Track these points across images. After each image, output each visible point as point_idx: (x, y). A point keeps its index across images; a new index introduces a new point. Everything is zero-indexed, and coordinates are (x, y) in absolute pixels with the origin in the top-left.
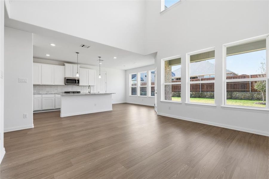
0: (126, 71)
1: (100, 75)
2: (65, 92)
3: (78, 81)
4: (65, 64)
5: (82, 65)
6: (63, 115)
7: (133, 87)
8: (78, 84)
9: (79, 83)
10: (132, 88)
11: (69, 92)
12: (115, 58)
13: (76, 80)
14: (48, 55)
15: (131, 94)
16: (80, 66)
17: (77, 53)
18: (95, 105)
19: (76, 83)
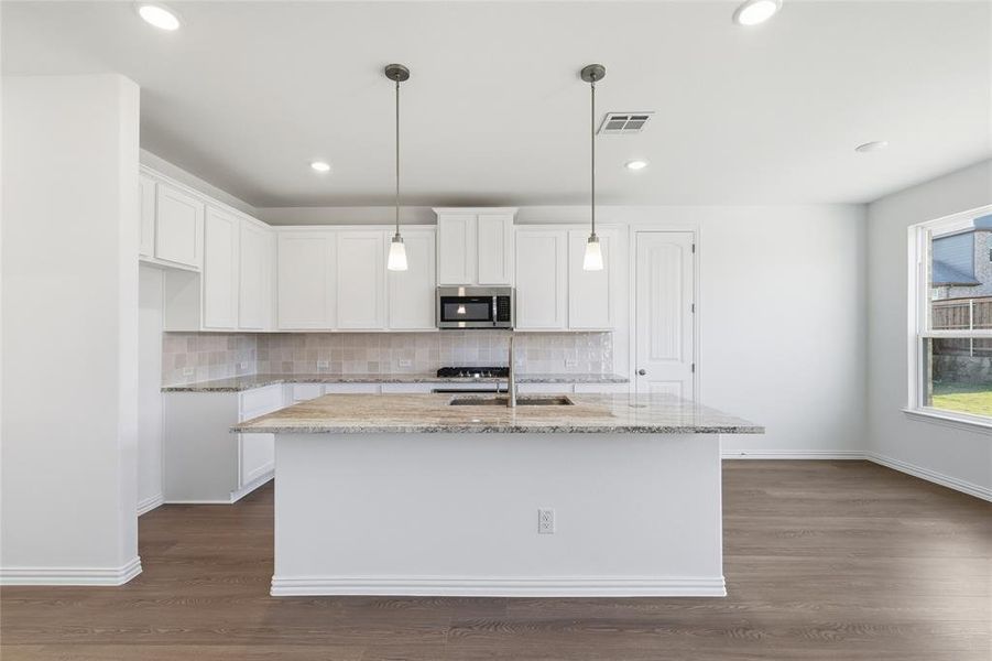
0: (866, 209)
3: (504, 302)
4: (436, 210)
8: (505, 324)
9: (508, 319)
11: (456, 372)
13: (488, 300)
14: (321, 167)
18: (543, 522)
19: (491, 319)
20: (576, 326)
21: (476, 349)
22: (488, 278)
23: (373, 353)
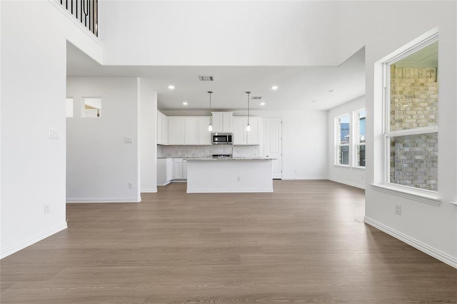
0: (328, 111)
1: (248, 125)
2: (214, 156)
3: (230, 137)
4: (212, 112)
5: (235, 111)
6: (190, 190)
7: (343, 145)
8: (230, 143)
9: (231, 141)
10: (342, 147)
11: (217, 156)
12: (275, 88)
13: (226, 136)
14: (185, 104)
15: (338, 162)
16: (233, 113)
17: (210, 92)
18: (239, 179)
19: (226, 141)
20: (249, 143)
21: (222, 150)
22: (225, 131)
23: (194, 151)
